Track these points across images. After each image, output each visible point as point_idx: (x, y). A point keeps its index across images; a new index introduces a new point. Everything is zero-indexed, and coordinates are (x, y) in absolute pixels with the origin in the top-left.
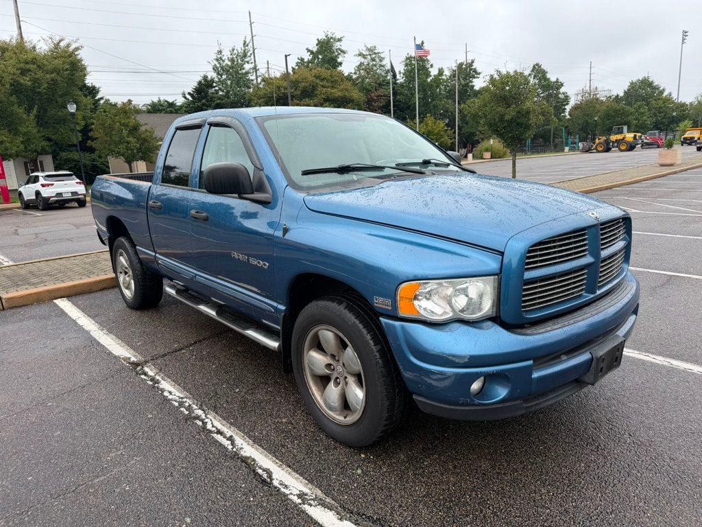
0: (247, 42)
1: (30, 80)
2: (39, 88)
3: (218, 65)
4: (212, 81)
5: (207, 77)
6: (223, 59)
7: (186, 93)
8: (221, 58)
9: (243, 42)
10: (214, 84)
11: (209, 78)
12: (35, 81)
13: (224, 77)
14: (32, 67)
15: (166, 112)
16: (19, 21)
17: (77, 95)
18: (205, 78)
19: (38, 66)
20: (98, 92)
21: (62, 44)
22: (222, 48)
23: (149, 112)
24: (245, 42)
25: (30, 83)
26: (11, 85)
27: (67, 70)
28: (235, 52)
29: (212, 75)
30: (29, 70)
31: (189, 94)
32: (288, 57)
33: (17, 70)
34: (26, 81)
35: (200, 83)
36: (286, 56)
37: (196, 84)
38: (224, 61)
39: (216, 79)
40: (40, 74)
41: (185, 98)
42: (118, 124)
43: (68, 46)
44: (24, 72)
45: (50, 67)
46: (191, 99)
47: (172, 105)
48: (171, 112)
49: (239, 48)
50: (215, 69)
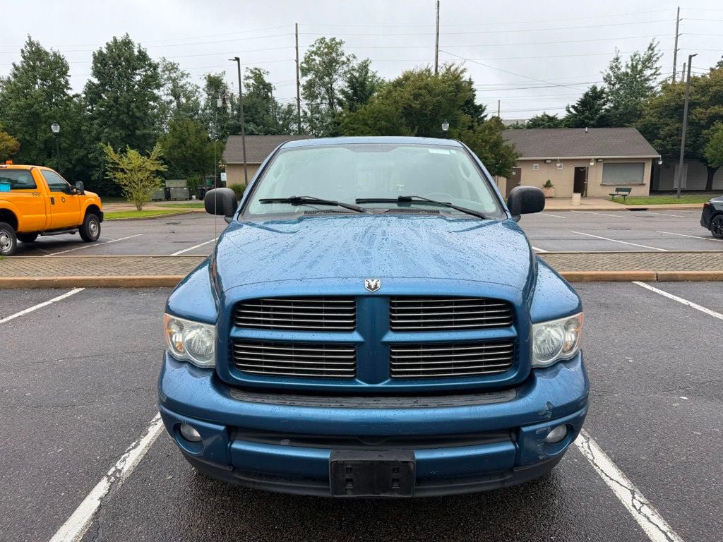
0: (654, 45)
1: (420, 104)
2: (425, 110)
3: (612, 74)
4: (602, 91)
5: (596, 88)
6: (619, 66)
7: (570, 106)
8: (616, 66)
9: (648, 46)
10: (604, 95)
11: (599, 89)
12: (424, 104)
13: (617, 86)
14: (423, 92)
15: (545, 127)
16: (437, 52)
17: (458, 115)
18: (594, 89)
19: (429, 91)
20: (484, 110)
21: (453, 69)
22: (619, 55)
23: (529, 127)
24: (651, 44)
25: (418, 106)
26: (405, 108)
27: (451, 92)
28: (637, 57)
29: (601, 85)
30: (420, 95)
31: (573, 107)
32: (693, 58)
33: (411, 95)
34: (416, 105)
35: (587, 94)
36: (691, 57)
37: (581, 96)
38: (619, 69)
39: (607, 90)
40: (428, 98)
41: (569, 111)
42: (480, 140)
43: (456, 70)
44: (416, 96)
45: (438, 91)
46: (574, 112)
47: (552, 119)
48: (550, 127)
49: (643, 53)
50: (607, 79)
